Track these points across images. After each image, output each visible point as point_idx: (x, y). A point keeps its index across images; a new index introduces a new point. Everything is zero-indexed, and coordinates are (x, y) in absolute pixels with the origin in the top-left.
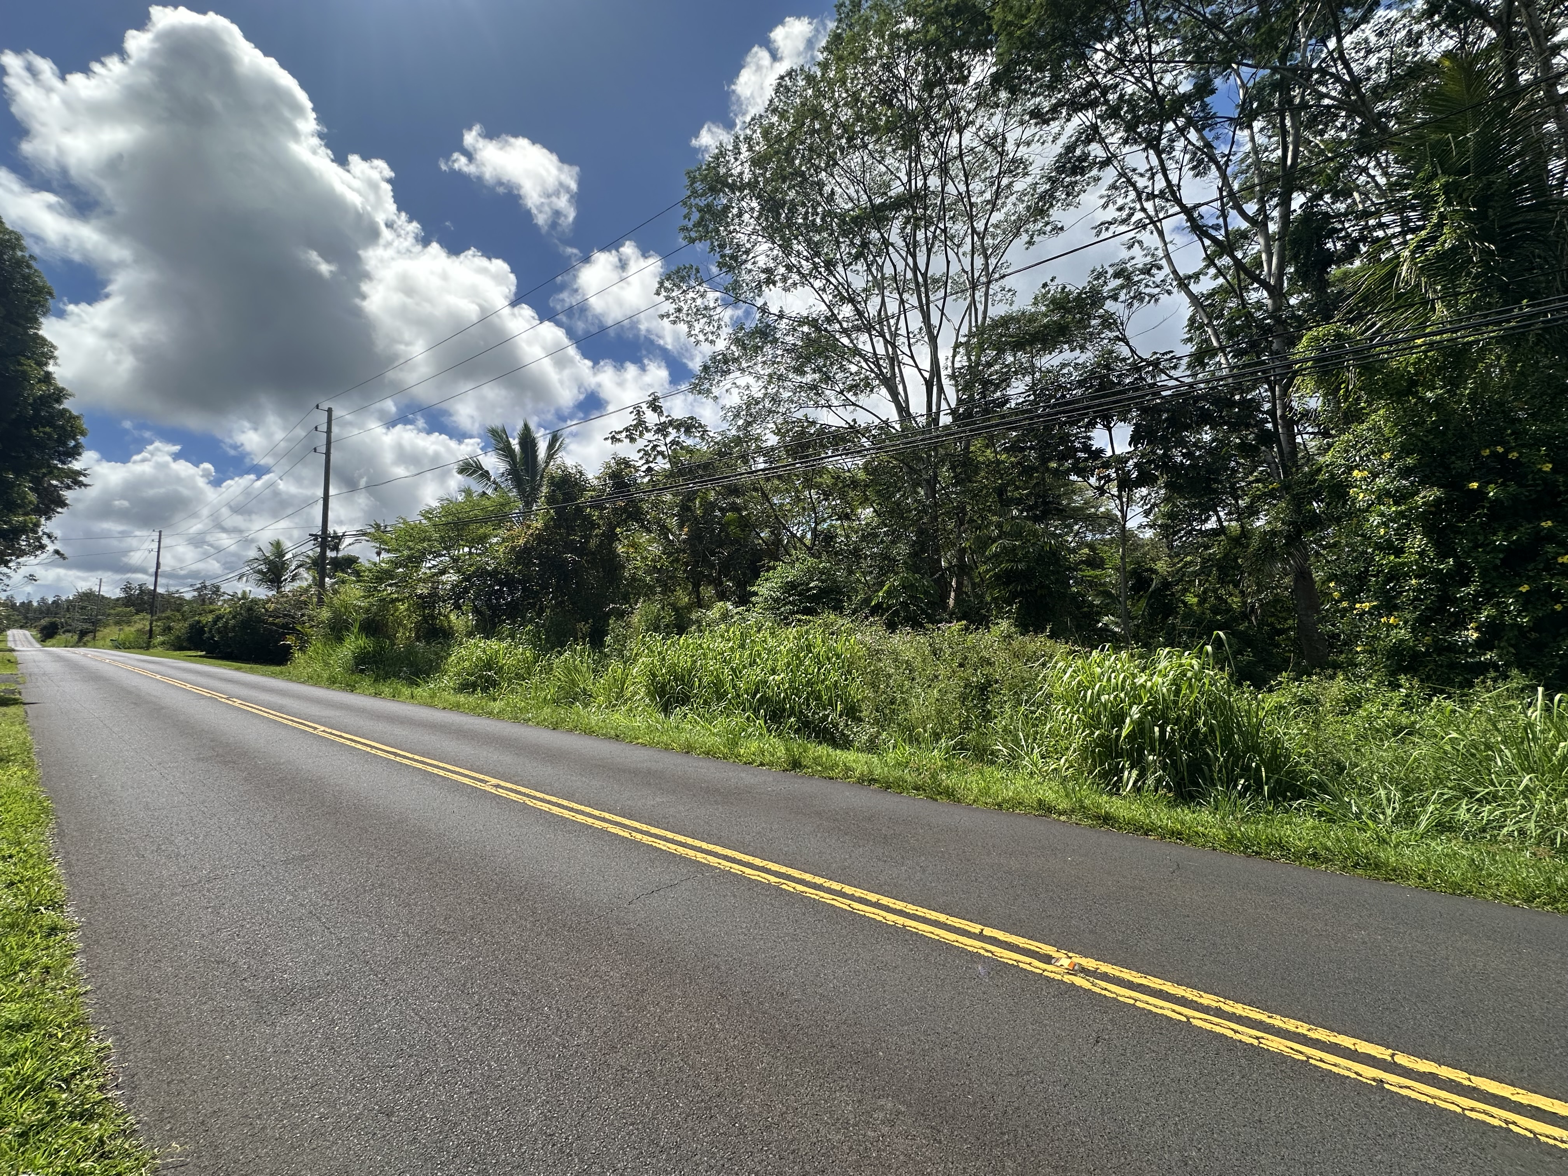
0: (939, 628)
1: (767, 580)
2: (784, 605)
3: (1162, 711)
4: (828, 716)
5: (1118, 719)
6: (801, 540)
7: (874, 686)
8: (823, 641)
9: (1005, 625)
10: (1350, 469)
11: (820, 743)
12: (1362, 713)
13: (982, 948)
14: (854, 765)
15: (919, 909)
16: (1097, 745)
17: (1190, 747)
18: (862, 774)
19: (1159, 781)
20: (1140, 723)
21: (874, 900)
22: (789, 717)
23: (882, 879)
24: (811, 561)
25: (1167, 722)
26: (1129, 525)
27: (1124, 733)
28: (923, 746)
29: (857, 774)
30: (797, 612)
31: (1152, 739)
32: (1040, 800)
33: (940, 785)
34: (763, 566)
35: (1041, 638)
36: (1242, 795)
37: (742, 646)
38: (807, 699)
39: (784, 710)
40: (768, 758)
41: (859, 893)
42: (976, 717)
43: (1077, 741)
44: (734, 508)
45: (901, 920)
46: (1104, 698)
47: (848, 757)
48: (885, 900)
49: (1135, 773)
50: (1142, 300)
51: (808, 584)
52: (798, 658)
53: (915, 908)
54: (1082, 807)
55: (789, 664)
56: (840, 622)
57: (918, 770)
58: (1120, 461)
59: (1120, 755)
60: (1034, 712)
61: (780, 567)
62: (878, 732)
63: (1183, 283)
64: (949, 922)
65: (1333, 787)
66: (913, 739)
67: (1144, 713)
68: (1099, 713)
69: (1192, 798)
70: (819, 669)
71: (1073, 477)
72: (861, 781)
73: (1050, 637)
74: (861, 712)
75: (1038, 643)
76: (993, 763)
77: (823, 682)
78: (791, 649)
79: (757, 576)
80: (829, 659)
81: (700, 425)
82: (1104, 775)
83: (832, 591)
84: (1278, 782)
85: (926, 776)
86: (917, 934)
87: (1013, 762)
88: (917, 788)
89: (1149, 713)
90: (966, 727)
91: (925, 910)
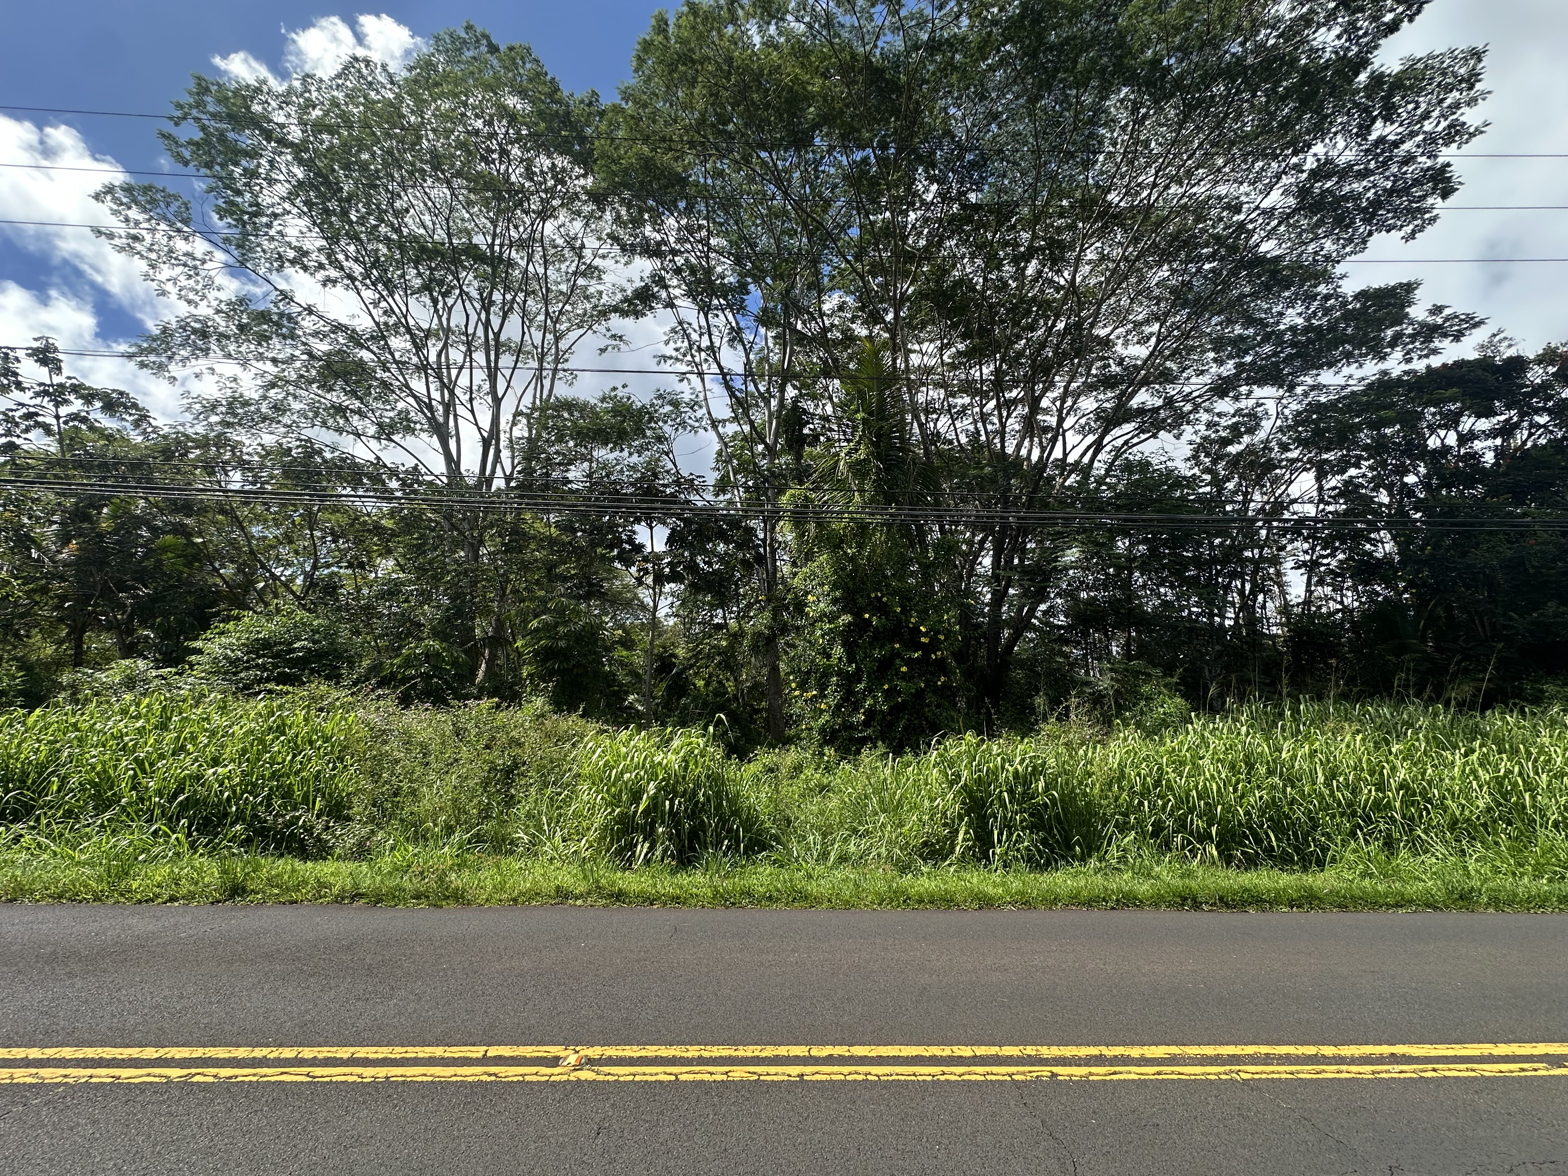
0: (466, 706)
1: (222, 633)
2: (247, 669)
3: (674, 786)
4: (299, 818)
5: (636, 797)
6: (286, 585)
7: (375, 776)
8: (306, 720)
9: (539, 702)
10: (807, 593)
11: (282, 855)
12: (803, 776)
13: (486, 1073)
14: (332, 880)
15: (410, 1049)
16: (617, 823)
17: (692, 816)
18: (343, 890)
19: (665, 851)
20: (655, 798)
21: (346, 1056)
22: (233, 824)
23: (361, 1024)
24: (300, 614)
25: (675, 797)
26: (658, 615)
27: (641, 808)
28: (431, 843)
29: (335, 891)
30: (268, 680)
31: (663, 812)
32: (558, 887)
33: (447, 889)
34: (217, 614)
35: (574, 717)
36: (725, 854)
37: (163, 726)
38: (269, 798)
39: (226, 815)
40: (186, 887)
41: (324, 1052)
42: (499, 804)
43: (599, 820)
44: (180, 530)
45: (382, 1072)
46: (627, 776)
47: (326, 869)
48: (362, 1052)
49: (647, 845)
50: (685, 428)
51: (292, 643)
52: (262, 741)
53: (404, 1049)
54: (599, 887)
55: (244, 751)
56: (335, 694)
57: (422, 873)
58: (657, 558)
59: (635, 830)
60: (560, 794)
61: (248, 617)
62: (372, 831)
63: (714, 424)
64: (447, 1055)
65: (784, 839)
66: (420, 836)
67: (659, 789)
68: (621, 791)
69: (690, 862)
70: (294, 756)
71: (617, 565)
72: (339, 899)
73: (582, 716)
74: (350, 808)
75: (571, 722)
76: (512, 853)
77: (297, 773)
78: (251, 732)
79: (206, 627)
80: (311, 743)
81: (135, 406)
82: (620, 852)
83: (327, 654)
84: (750, 839)
85: (431, 881)
86: (404, 1082)
87: (532, 850)
88: (417, 897)
89: (663, 788)
90: (485, 814)
91: (417, 1049)
